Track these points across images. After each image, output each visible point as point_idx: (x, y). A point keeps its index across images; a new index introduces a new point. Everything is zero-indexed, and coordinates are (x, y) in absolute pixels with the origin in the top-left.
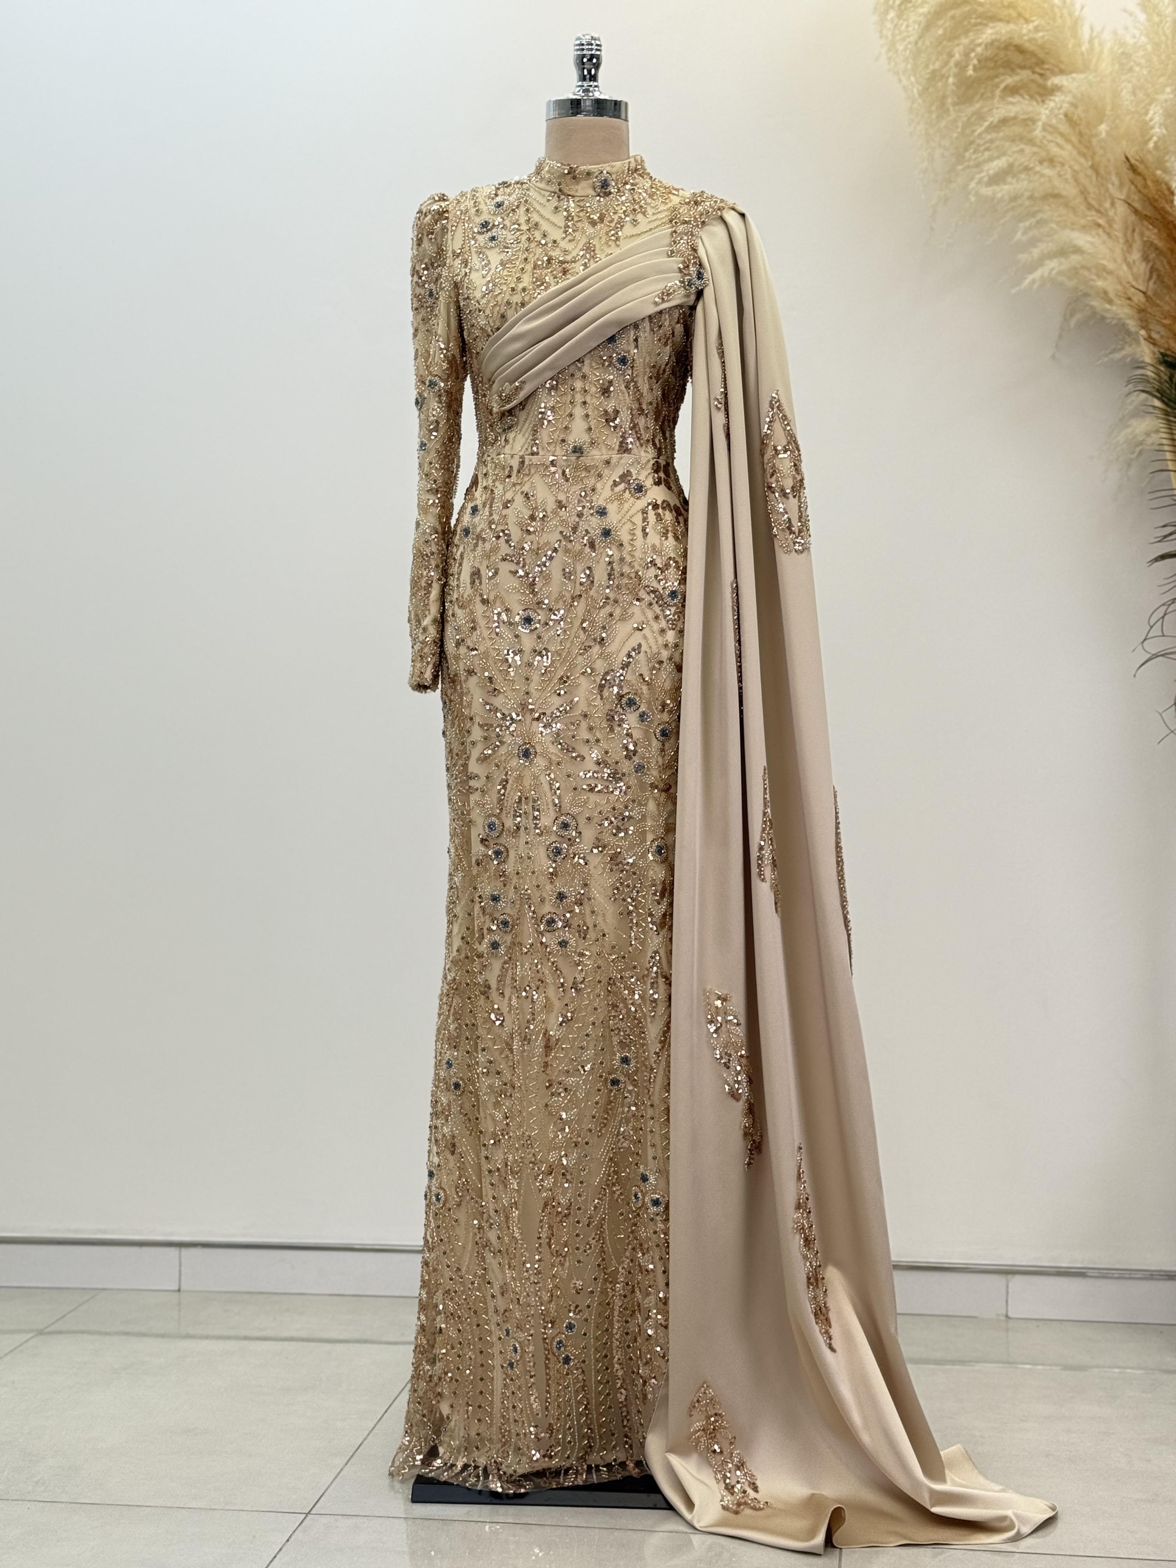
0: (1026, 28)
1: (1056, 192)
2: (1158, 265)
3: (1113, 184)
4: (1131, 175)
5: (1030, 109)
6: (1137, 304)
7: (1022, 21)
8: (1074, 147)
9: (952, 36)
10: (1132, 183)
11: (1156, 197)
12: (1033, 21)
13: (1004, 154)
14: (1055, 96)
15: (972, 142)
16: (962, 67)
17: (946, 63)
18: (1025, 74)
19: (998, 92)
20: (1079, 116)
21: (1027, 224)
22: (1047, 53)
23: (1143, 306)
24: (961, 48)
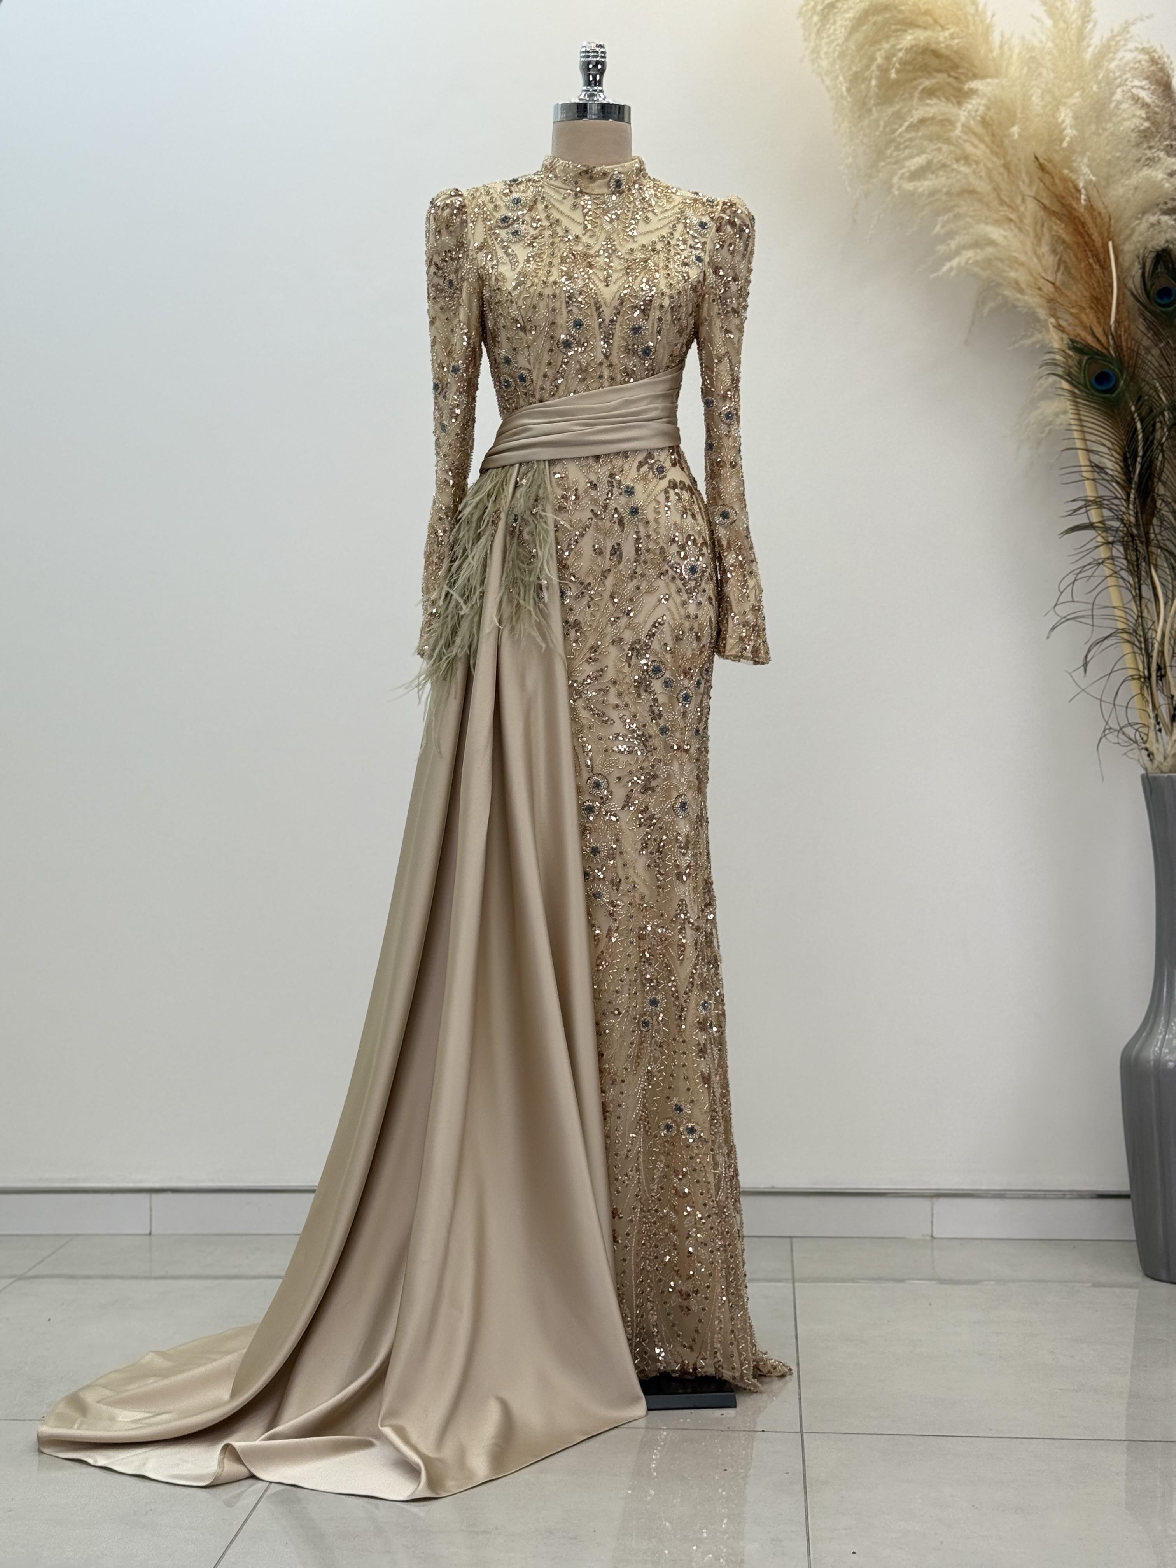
0: (943, 36)
1: (971, 188)
2: (1066, 257)
3: (1023, 182)
4: (1040, 173)
5: (947, 110)
6: (1047, 294)
7: (939, 28)
8: (987, 146)
9: (874, 41)
10: (1041, 181)
11: (1064, 194)
12: (948, 29)
13: (922, 152)
14: (972, 99)
15: (893, 140)
16: (884, 71)
17: (868, 67)
18: (941, 77)
19: (916, 94)
20: (991, 118)
21: (946, 217)
22: (962, 58)
23: (1052, 296)
24: (883, 52)
